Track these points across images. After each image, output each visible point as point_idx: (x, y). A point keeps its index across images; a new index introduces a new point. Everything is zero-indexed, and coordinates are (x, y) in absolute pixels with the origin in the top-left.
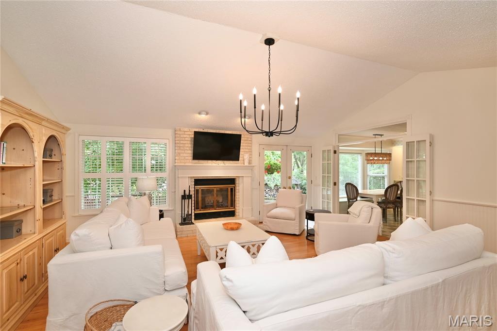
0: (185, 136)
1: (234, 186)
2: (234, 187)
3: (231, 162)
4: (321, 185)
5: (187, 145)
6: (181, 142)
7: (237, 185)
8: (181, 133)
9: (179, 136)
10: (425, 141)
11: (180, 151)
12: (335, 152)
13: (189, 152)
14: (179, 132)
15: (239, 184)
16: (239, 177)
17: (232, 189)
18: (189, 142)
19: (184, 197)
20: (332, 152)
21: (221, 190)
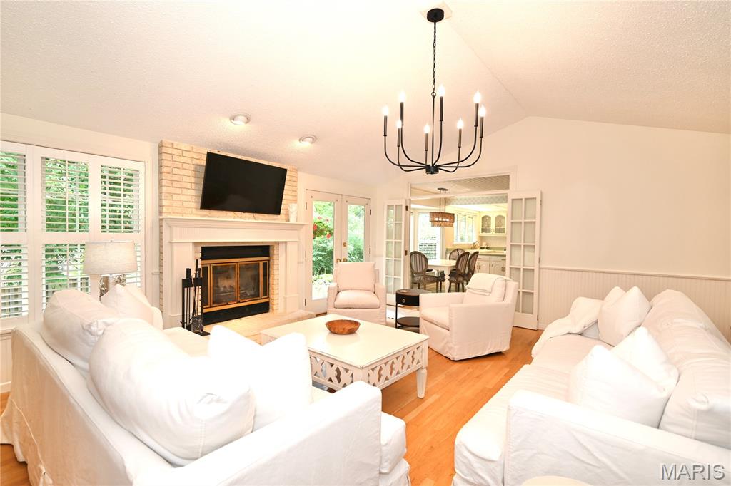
0: (183, 160)
1: (267, 258)
2: (269, 261)
3: (266, 216)
4: (385, 255)
5: (186, 179)
6: (176, 171)
7: (275, 257)
8: (175, 152)
9: (169, 157)
10: (535, 198)
11: (171, 190)
12: (407, 208)
13: (191, 192)
14: (170, 151)
15: (278, 254)
16: (278, 243)
17: (265, 265)
18: (191, 173)
19: (187, 283)
20: (404, 208)
21: (247, 267)
